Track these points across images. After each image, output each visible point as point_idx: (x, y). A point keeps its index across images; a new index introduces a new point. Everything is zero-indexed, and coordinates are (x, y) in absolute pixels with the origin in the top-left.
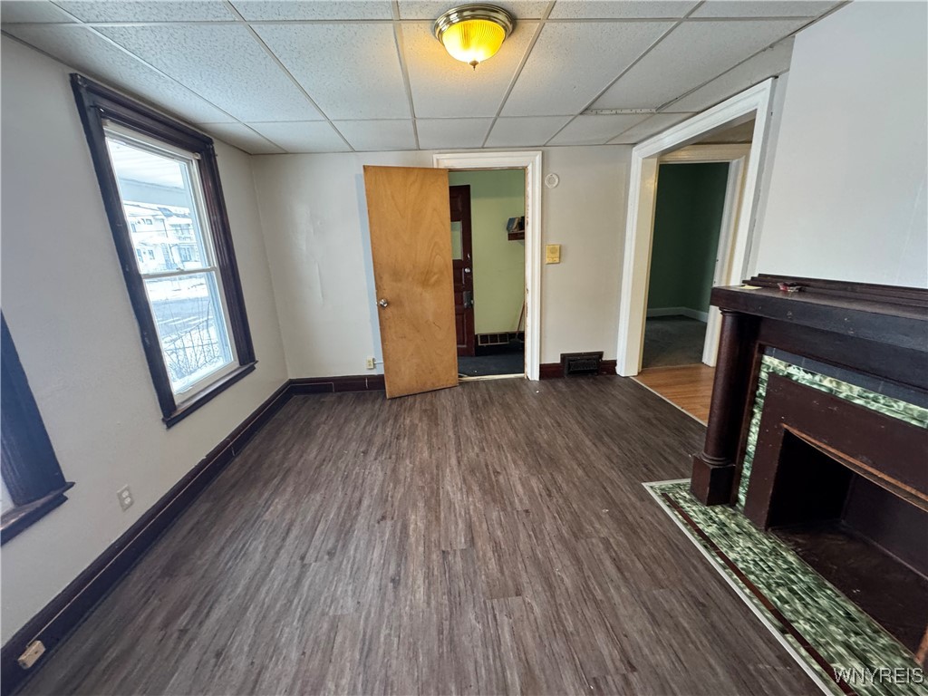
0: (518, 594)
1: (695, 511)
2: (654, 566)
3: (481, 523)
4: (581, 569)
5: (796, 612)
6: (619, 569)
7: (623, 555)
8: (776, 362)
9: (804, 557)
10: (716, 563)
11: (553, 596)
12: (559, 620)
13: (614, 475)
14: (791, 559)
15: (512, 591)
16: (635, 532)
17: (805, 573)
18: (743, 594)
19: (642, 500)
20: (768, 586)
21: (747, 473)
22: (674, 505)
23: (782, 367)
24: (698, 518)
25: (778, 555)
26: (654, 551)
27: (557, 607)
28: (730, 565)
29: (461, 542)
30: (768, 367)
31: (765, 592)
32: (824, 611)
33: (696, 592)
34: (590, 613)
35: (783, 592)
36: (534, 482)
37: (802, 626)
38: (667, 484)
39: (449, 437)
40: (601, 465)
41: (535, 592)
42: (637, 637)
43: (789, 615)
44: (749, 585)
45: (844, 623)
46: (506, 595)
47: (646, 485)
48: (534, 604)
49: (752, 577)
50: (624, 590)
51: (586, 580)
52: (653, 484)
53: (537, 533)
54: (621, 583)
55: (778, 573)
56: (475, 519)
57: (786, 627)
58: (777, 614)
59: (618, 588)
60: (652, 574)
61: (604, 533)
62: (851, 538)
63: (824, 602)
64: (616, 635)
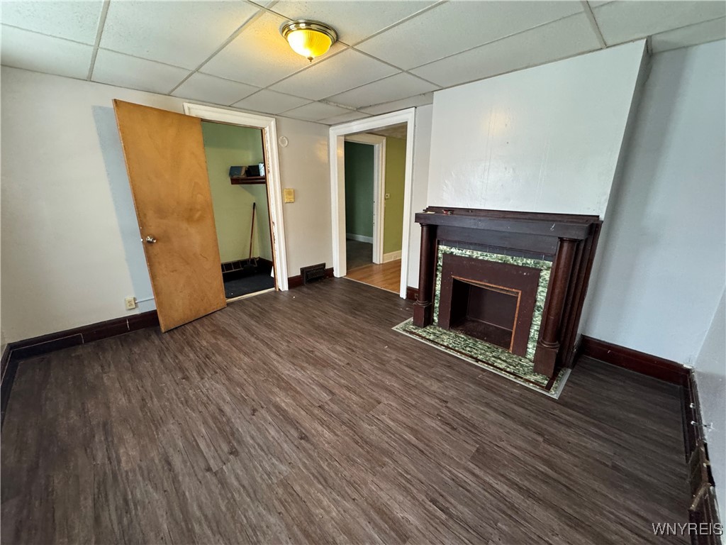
0: (379, 403)
1: (420, 331)
2: (424, 361)
3: (328, 382)
4: (397, 377)
5: (475, 354)
6: (412, 369)
7: (409, 363)
8: (445, 247)
9: (466, 334)
10: (442, 349)
11: (396, 395)
12: (406, 402)
13: (376, 329)
14: (463, 336)
15: (376, 403)
16: (406, 351)
17: (469, 339)
18: (458, 355)
19: (398, 336)
20: (463, 349)
21: (437, 305)
22: (411, 333)
23: (448, 249)
24: (424, 334)
25: (458, 336)
26: (419, 355)
27: (401, 398)
28: (447, 347)
29: (325, 397)
30: (442, 251)
31: (464, 351)
32: (482, 349)
33: (445, 363)
34: (416, 392)
35: (468, 349)
36: (338, 348)
37: (480, 357)
38: (402, 324)
39: (254, 342)
40: (367, 326)
41: (386, 398)
42: (439, 390)
43: (475, 356)
44: (458, 351)
45: (489, 350)
46: (374, 407)
47: (394, 328)
48: (390, 402)
49: (457, 348)
50: (420, 376)
51: (402, 380)
52: (396, 327)
53: (364, 372)
54: (417, 374)
55: (463, 343)
56: (322, 381)
57: (477, 360)
58: (471, 357)
59: (418, 377)
60: (425, 364)
61: (394, 357)
62: (473, 321)
63: (480, 346)
64: (432, 394)
